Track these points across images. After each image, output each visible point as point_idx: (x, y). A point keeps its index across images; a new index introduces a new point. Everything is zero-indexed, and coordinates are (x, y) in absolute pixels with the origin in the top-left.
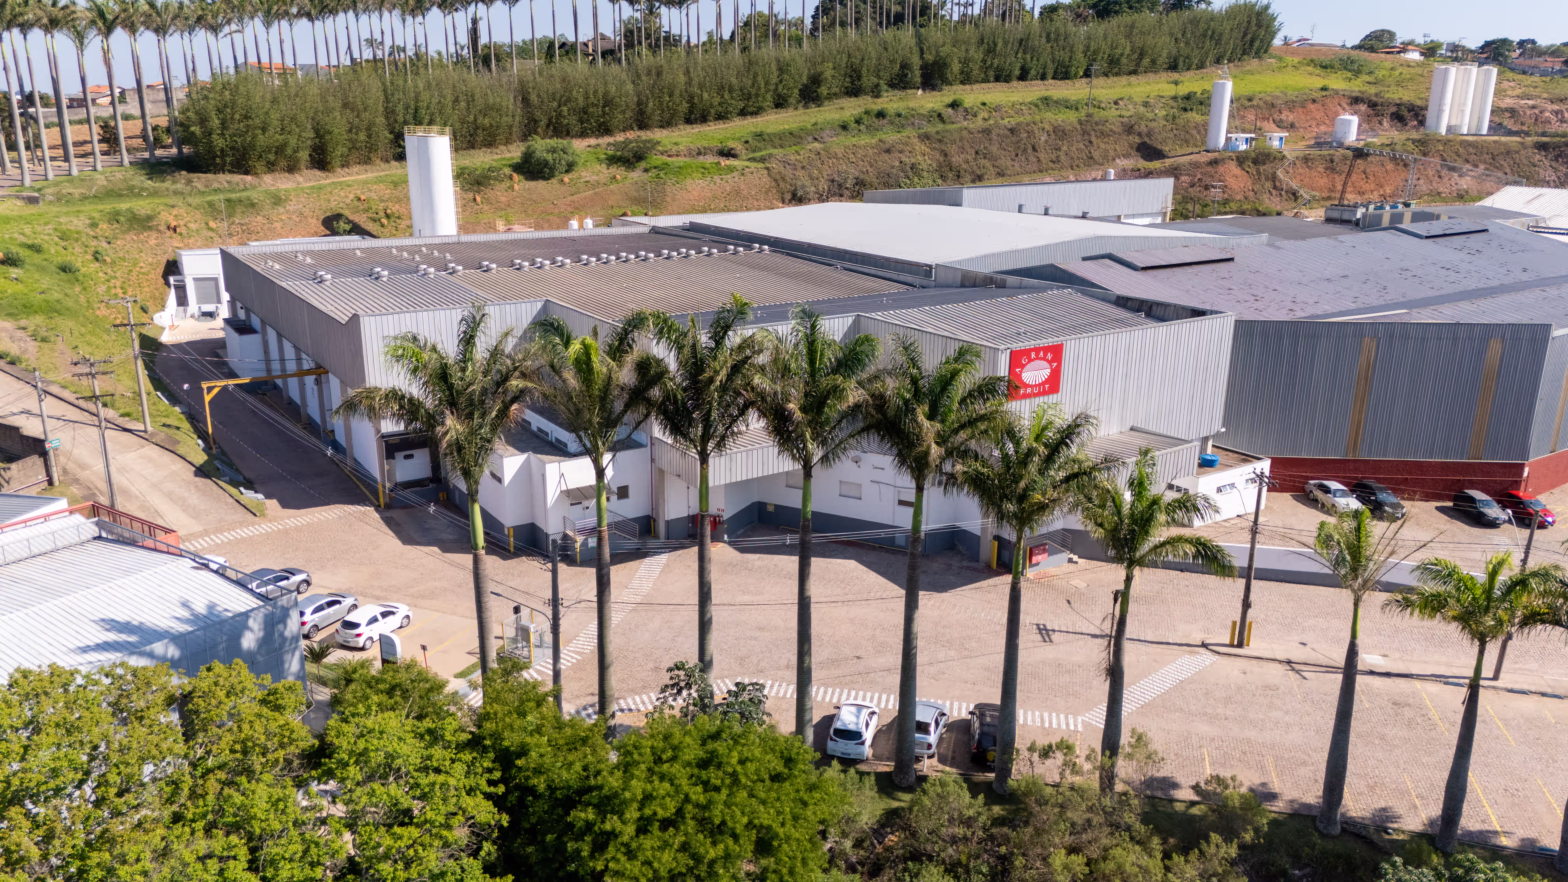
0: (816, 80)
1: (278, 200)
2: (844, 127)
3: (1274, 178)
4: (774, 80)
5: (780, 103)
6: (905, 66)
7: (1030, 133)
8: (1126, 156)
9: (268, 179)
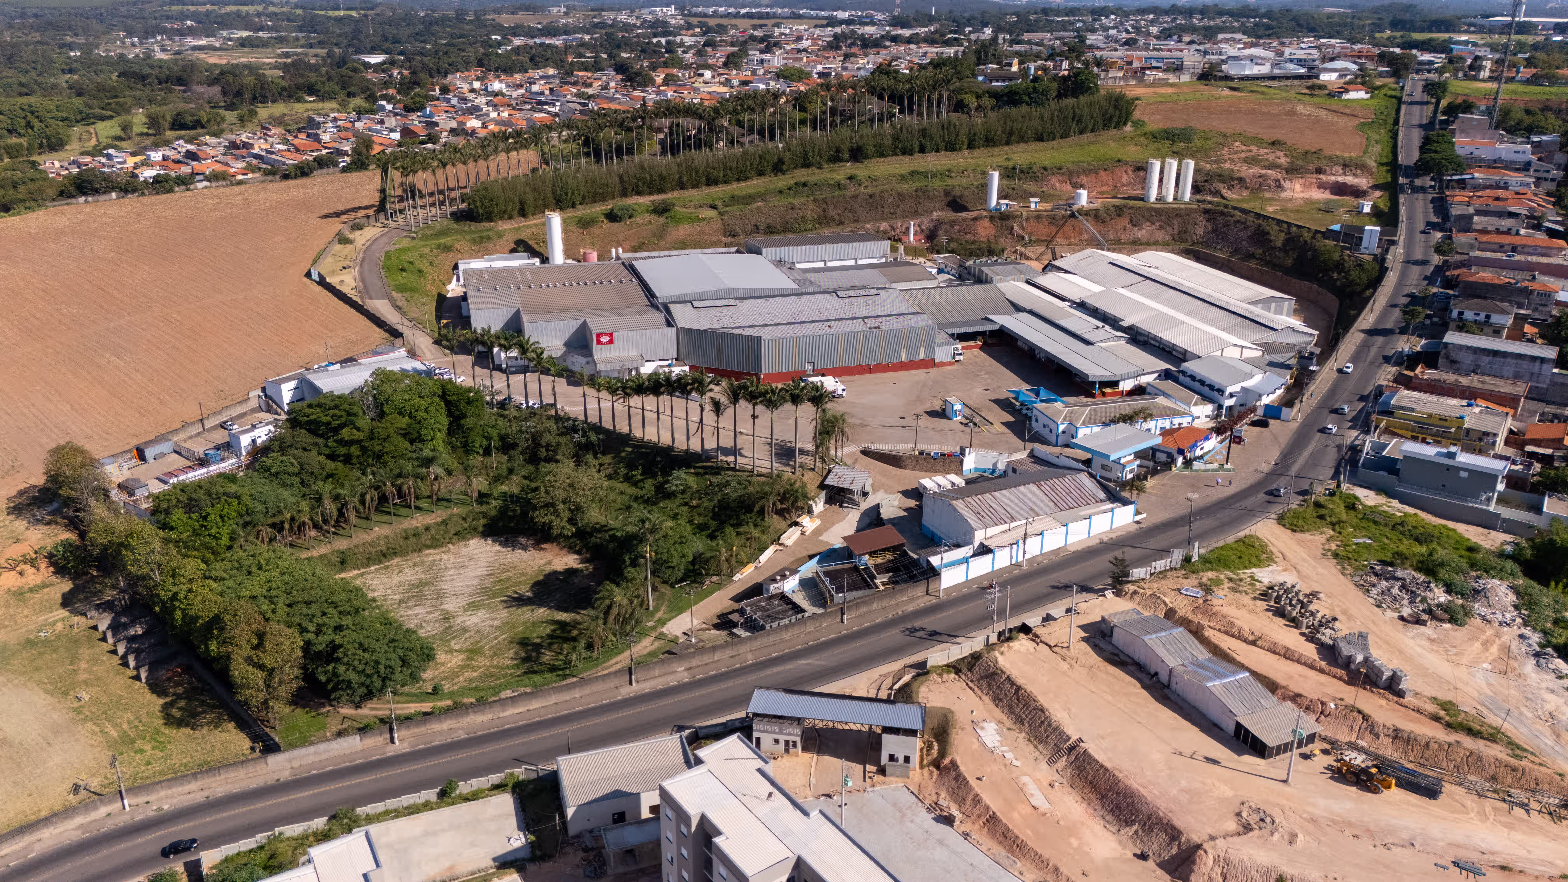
0: (781, 161)
1: (500, 235)
2: (780, 192)
3: (1012, 228)
4: (756, 162)
5: (761, 174)
6: (838, 151)
7: (882, 198)
8: (941, 210)
9: (500, 223)
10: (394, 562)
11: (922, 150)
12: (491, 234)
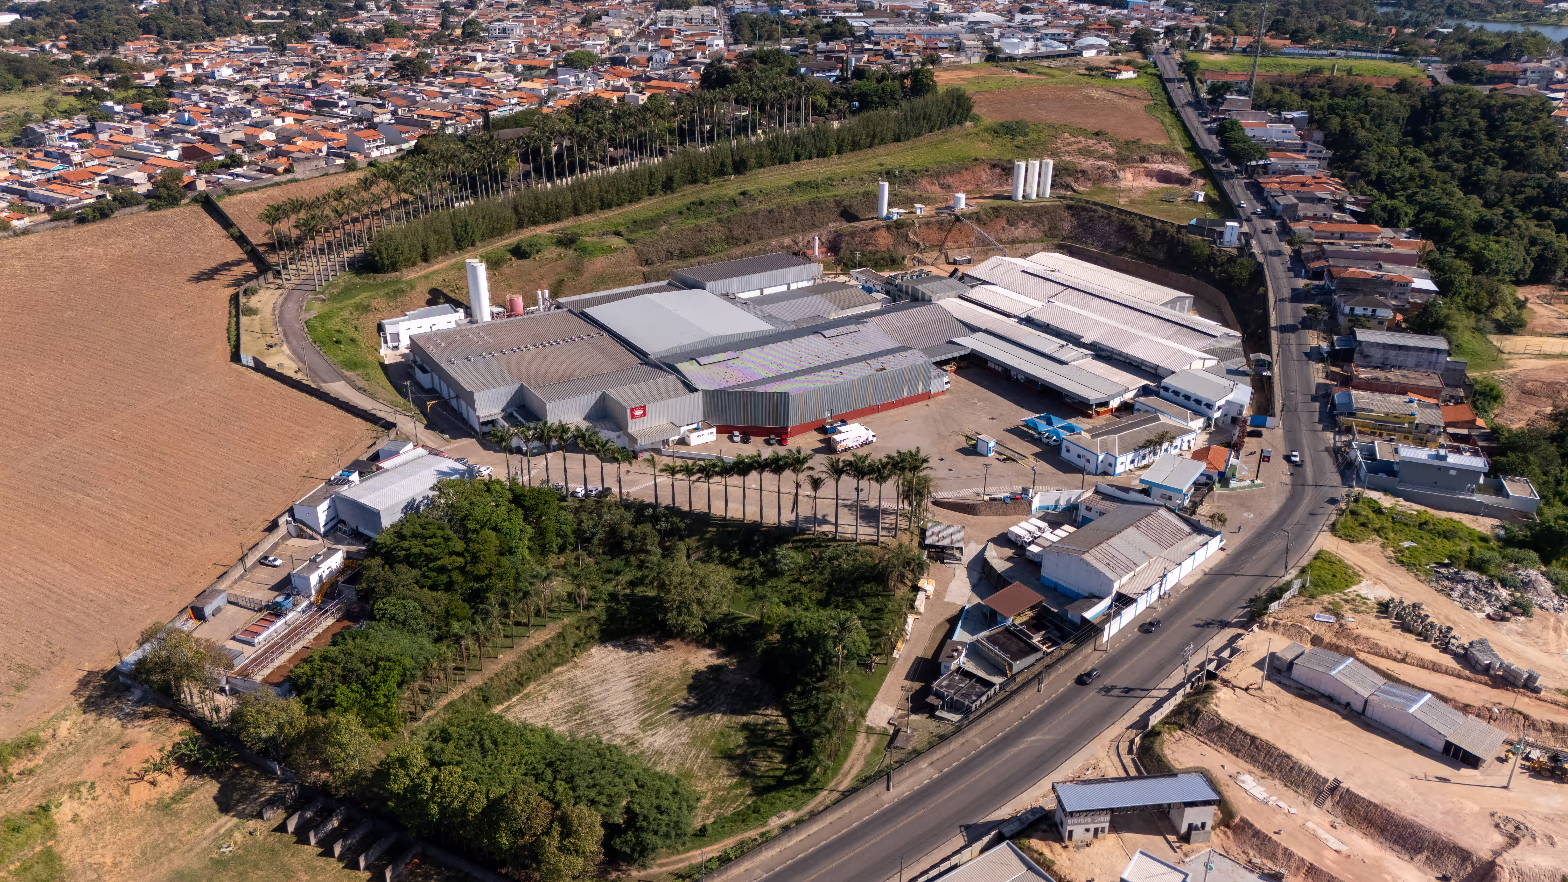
0: (670, 179)
1: (410, 286)
2: (681, 213)
3: (907, 236)
4: (647, 182)
5: (651, 193)
6: (723, 165)
7: (780, 213)
8: (836, 221)
9: (405, 271)
10: (531, 687)
11: (797, 158)
12: (403, 286)
